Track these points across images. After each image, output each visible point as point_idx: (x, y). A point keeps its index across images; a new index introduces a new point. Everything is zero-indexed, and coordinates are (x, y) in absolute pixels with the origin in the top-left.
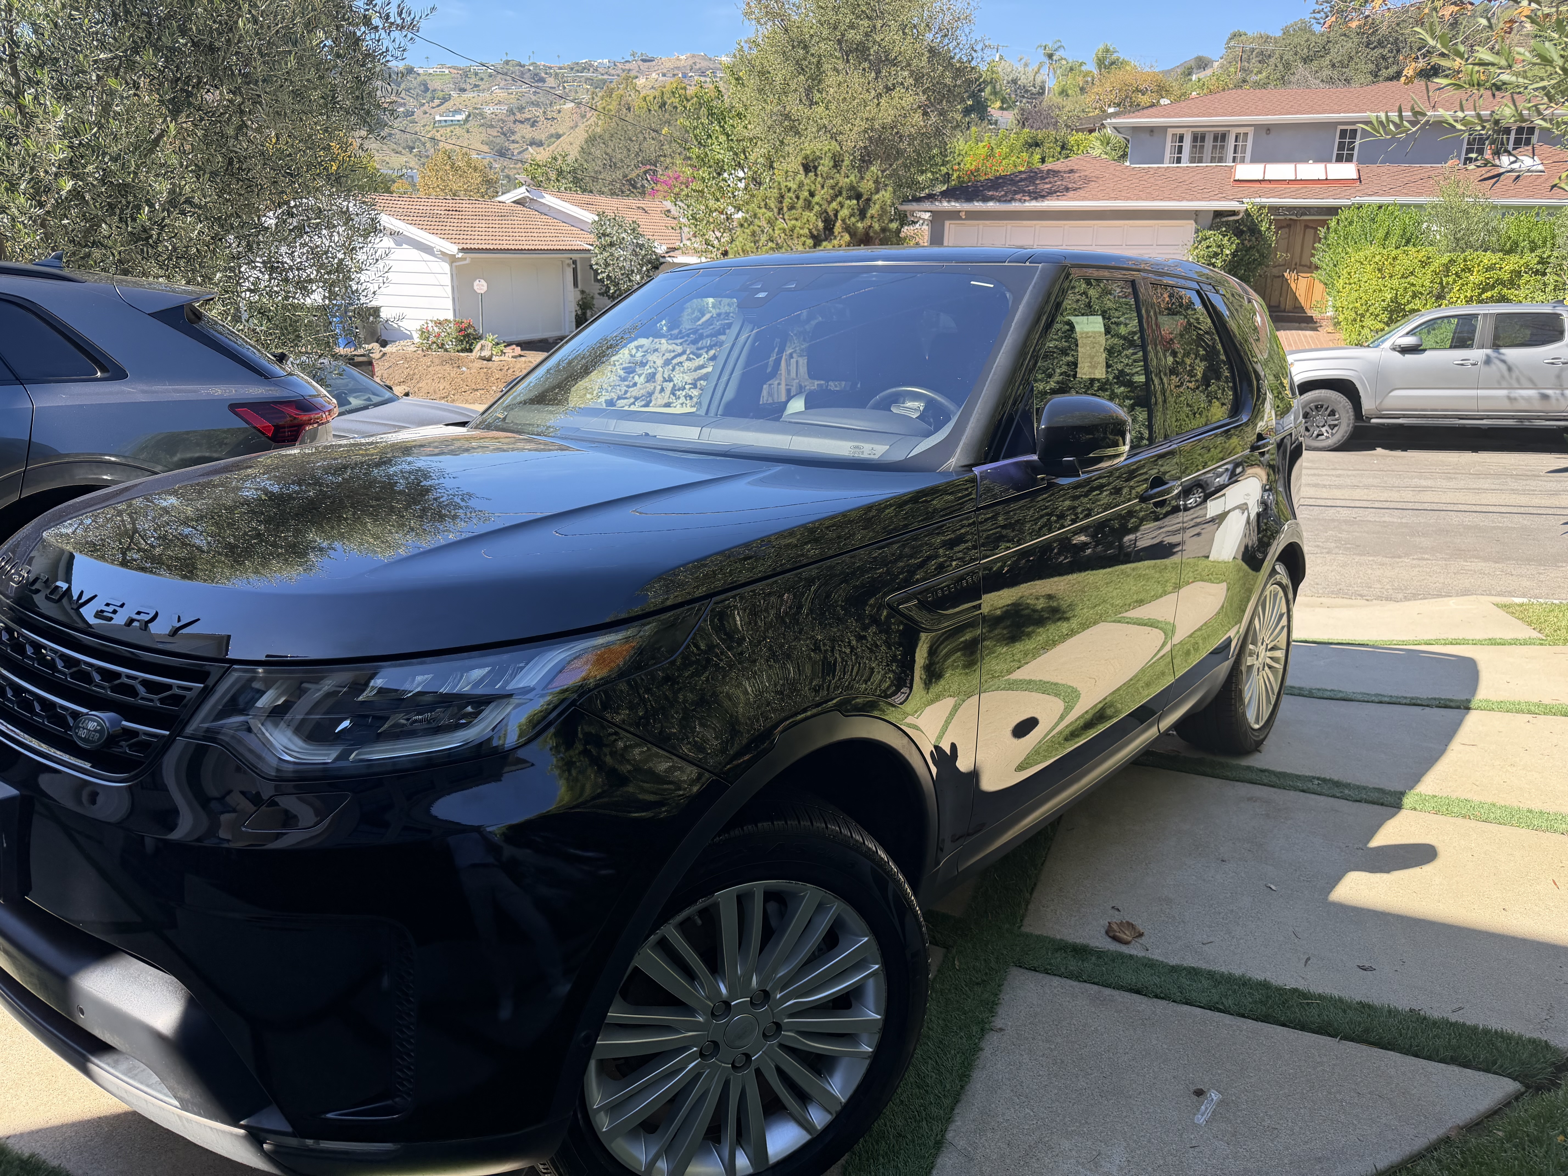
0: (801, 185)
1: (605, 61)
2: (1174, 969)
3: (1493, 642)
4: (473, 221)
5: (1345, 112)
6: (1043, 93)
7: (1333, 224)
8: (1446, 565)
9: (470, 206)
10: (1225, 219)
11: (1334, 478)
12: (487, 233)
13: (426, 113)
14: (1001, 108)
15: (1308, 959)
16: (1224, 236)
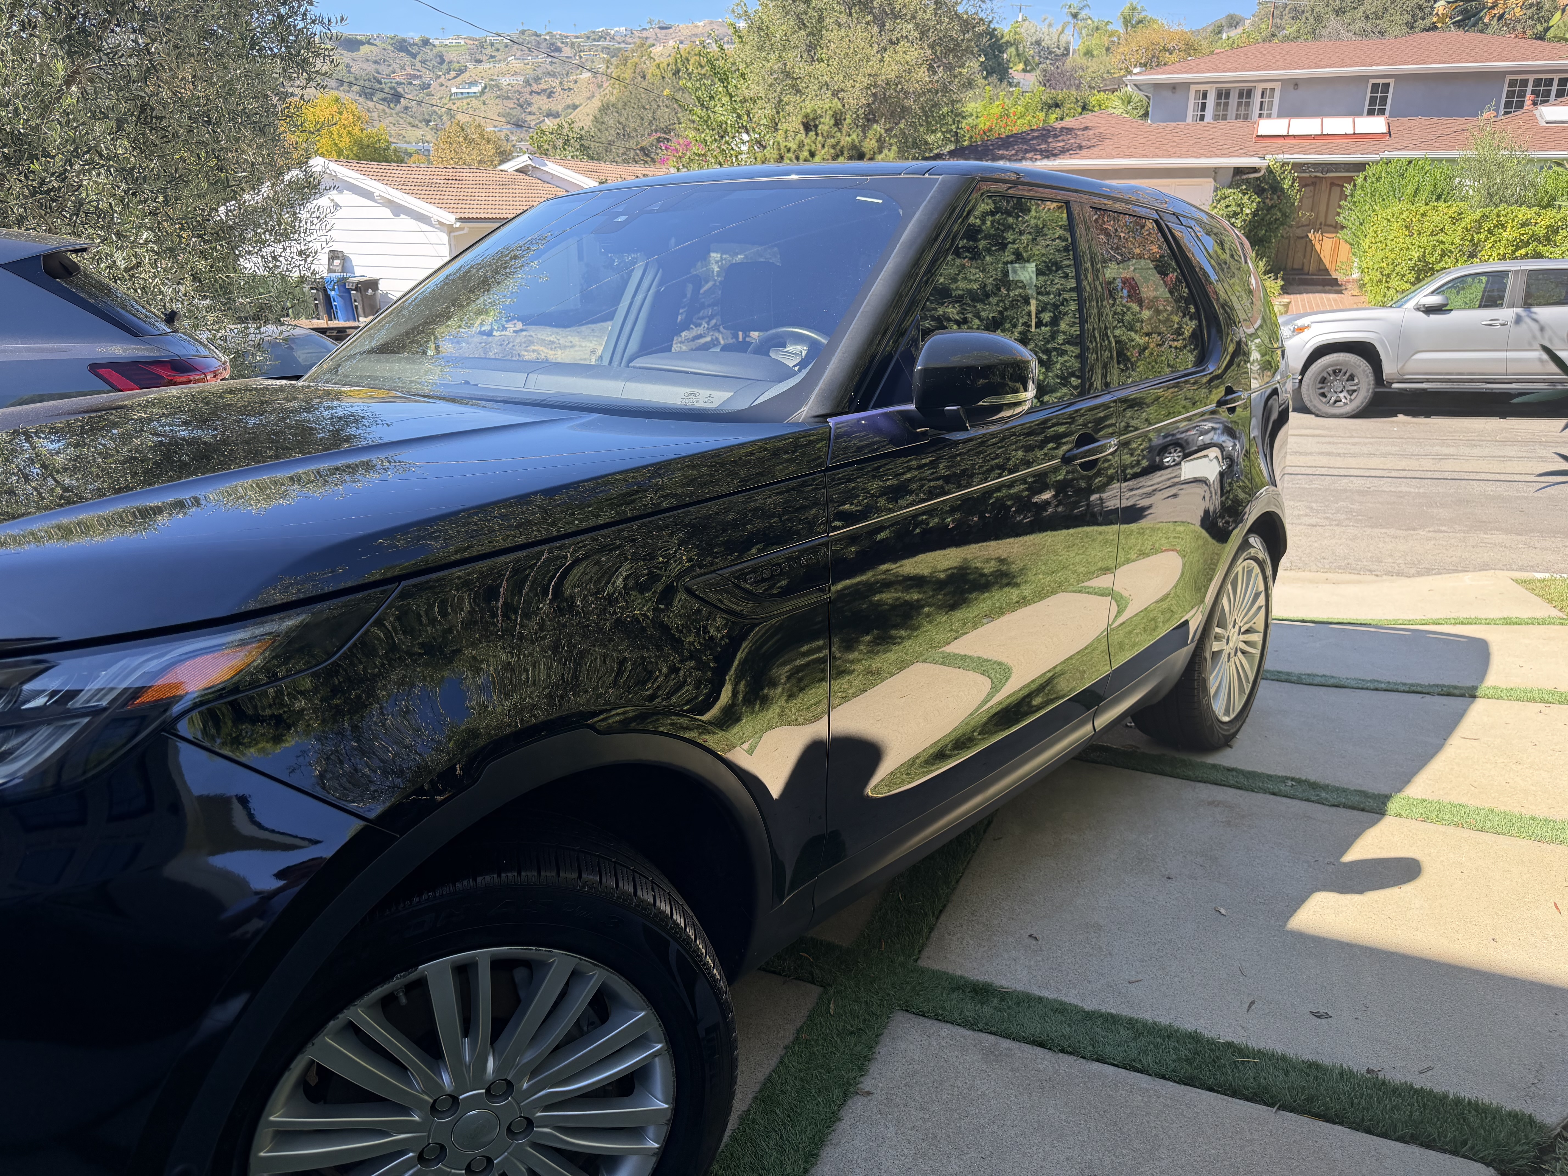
0: (801, 145)
1: (623, 29)
2: (1090, 1016)
3: (1508, 622)
4: (473, 190)
5: (1377, 65)
6: (1068, 54)
7: (1359, 181)
8: (1464, 537)
9: (471, 175)
10: (1245, 177)
11: (1349, 446)
12: (487, 203)
13: (442, 85)
14: (1025, 71)
15: (1253, 1003)
16: (1244, 194)
